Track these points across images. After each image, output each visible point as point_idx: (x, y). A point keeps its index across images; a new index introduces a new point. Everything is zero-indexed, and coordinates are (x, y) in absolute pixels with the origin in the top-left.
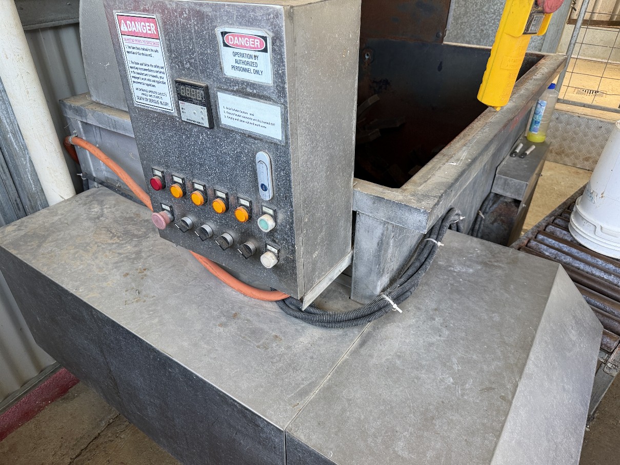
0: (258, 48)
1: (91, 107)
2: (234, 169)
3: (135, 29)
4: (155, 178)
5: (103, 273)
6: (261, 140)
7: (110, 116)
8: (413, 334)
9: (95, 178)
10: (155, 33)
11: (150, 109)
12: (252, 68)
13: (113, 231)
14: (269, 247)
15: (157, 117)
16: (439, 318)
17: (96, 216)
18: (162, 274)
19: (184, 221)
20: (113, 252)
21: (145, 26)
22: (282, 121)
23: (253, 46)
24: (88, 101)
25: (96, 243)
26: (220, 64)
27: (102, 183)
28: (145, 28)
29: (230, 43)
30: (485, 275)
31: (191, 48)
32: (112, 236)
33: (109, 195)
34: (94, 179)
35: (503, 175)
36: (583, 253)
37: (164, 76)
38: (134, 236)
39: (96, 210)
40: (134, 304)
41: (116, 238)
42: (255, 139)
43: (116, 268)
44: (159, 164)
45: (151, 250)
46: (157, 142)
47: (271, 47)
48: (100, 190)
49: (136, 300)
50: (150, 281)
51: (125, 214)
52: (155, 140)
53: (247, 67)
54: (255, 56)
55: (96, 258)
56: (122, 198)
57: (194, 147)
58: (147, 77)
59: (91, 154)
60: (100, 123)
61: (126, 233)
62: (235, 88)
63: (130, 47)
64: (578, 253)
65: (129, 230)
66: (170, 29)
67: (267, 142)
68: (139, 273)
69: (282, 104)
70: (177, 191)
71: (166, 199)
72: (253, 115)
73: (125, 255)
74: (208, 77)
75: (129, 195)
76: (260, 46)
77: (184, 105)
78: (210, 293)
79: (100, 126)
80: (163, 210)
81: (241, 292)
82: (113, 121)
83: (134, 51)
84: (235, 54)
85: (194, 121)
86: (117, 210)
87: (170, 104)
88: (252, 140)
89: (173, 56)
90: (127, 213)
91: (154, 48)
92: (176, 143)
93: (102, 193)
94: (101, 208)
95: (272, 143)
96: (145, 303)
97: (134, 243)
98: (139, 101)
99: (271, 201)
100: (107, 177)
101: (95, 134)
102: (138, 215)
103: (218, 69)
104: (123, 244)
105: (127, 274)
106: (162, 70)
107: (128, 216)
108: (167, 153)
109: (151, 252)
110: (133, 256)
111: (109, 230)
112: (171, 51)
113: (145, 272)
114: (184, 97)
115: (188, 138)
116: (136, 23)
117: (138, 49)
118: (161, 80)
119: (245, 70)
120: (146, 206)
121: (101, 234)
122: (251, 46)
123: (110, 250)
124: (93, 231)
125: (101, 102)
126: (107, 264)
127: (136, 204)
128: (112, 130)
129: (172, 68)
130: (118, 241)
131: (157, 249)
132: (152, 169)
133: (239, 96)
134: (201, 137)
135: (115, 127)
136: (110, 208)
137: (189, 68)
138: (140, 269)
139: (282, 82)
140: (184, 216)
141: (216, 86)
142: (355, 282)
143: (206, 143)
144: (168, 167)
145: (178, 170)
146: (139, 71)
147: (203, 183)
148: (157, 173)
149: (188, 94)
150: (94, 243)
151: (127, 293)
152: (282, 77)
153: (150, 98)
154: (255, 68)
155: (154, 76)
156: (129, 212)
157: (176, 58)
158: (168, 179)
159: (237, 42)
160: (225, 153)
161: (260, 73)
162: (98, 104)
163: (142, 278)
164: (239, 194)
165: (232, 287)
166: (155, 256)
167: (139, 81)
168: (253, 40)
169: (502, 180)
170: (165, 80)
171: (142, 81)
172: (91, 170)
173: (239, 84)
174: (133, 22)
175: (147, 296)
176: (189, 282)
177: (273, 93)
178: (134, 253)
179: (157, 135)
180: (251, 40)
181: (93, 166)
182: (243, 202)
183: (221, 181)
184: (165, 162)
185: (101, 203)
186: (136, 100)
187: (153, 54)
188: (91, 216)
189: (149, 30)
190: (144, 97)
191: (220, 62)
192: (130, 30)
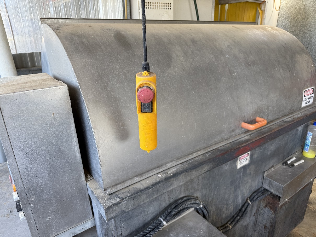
35: (269, 178)
169: (268, 180)
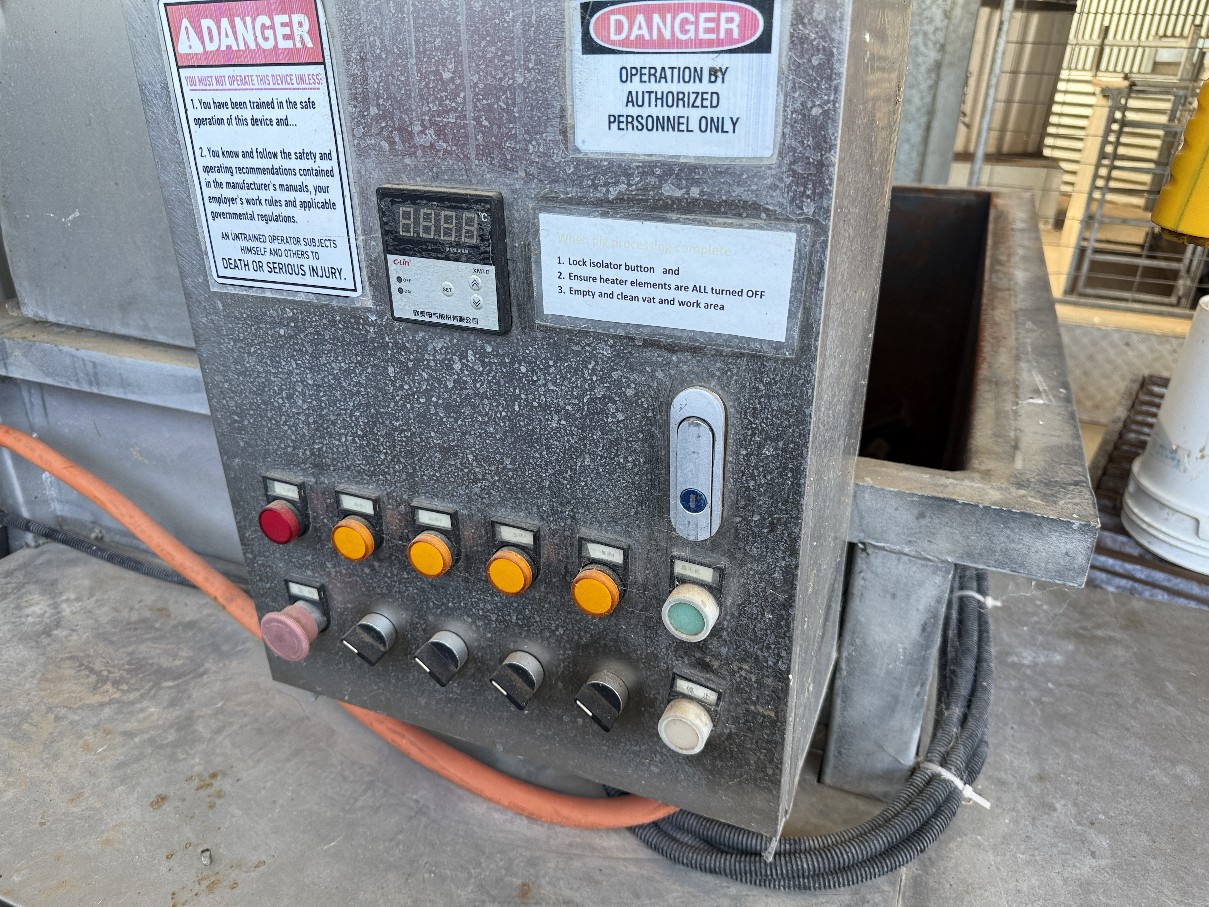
0: (731, 40)
1: (17, 333)
2: (573, 452)
3: (231, 41)
4: (274, 505)
5: (83, 805)
6: (695, 350)
7: (82, 353)
8: (1028, 863)
9: (29, 521)
10: (310, 44)
11: (268, 294)
12: (694, 115)
13: (98, 666)
14: (683, 686)
15: (294, 319)
16: (1063, 802)
17: (39, 628)
18: (268, 785)
19: (369, 629)
20: (107, 732)
21: (272, 27)
22: (797, 280)
23: (713, 36)
24: (10, 321)
25: (50, 709)
26: (562, 117)
27: (51, 534)
28: (269, 33)
29: (613, 37)
30: (1095, 664)
31: (447, 75)
32: (97, 682)
33: (73, 562)
34: (27, 526)
36: (1179, 580)
37: (333, 183)
38: (163, 673)
39: (37, 609)
40: (203, 898)
41: (108, 686)
42: (671, 349)
43: (123, 781)
44: (290, 462)
45: (221, 711)
46: (290, 397)
47: (788, 29)
48: (42, 553)
49: (205, 883)
50: (237, 812)
51: (125, 613)
52: (281, 390)
53: (673, 112)
54: (713, 72)
55: (56, 757)
56: (110, 569)
57: (429, 399)
58: (264, 195)
59: (17, 458)
60: (48, 374)
61: (137, 667)
62: (613, 193)
63: (206, 106)
64: (1169, 580)
65: (144, 658)
66: (370, 22)
67: (718, 353)
68: (201, 787)
69: (808, 220)
70: (353, 539)
71: (303, 567)
72: (677, 272)
73: (146, 736)
74: (506, 167)
75: (130, 559)
76: (740, 33)
77: (407, 269)
78: (425, 827)
79: (49, 381)
80: (294, 599)
81: (520, 812)
82: (90, 367)
83: (224, 114)
84: (627, 74)
85: (441, 316)
86: (101, 603)
87: (347, 273)
88: (654, 355)
89: (374, 110)
90: (132, 609)
91: (299, 97)
92: (359, 392)
93: (49, 562)
94: (50, 602)
95: (742, 355)
96: (237, 891)
97: (165, 696)
98: (229, 273)
99: (713, 544)
100: (62, 517)
101: (28, 406)
102: (163, 612)
103: (552, 133)
104: (132, 703)
105: (163, 798)
106: (325, 165)
107: (134, 617)
108: (321, 428)
109: (221, 717)
110: (171, 736)
111: (83, 664)
112: (365, 99)
113: (217, 784)
114: (409, 241)
115: (408, 372)
116: (238, 20)
117: (236, 105)
118: (321, 197)
119: (662, 124)
120: (194, 587)
121: (60, 679)
122: (703, 36)
123: (96, 727)
124: (35, 673)
125: (52, 318)
126: (92, 774)
127: (153, 581)
128: (86, 388)
129: (362, 153)
130: (117, 695)
131: (239, 704)
132: (265, 479)
133: (629, 217)
134: (457, 366)
135: (95, 379)
136: (78, 599)
137: (432, 145)
138: (199, 775)
139: (818, 147)
140: (367, 611)
141: (533, 193)
142: (841, 738)
143: (475, 381)
144: (320, 468)
145: (359, 476)
146: (238, 178)
147: (451, 507)
148: (280, 489)
149: (427, 229)
150: (43, 708)
151: (172, 863)
152: (823, 127)
153: (276, 259)
154: (709, 113)
155: (290, 188)
156: (137, 606)
157: (384, 117)
158: (317, 506)
159: (645, 32)
160: (545, 407)
161: (728, 126)
162: (41, 324)
163: (212, 806)
164: (583, 529)
165: (489, 800)
166: (235, 727)
167: (236, 208)
168: (713, 15)
170: (334, 195)
171: (248, 209)
172: (16, 503)
173: (629, 176)
174: (225, 22)
175: (239, 866)
176: (356, 800)
177: (773, 187)
178: (171, 726)
179: (290, 373)
180: (703, 16)
181: (24, 490)
182: (595, 551)
183: (516, 493)
184: (313, 454)
185: (51, 589)
186: (217, 270)
187: (293, 115)
188: (25, 628)
189: (286, 37)
190: (249, 257)
191: (563, 110)
192: (211, 47)
